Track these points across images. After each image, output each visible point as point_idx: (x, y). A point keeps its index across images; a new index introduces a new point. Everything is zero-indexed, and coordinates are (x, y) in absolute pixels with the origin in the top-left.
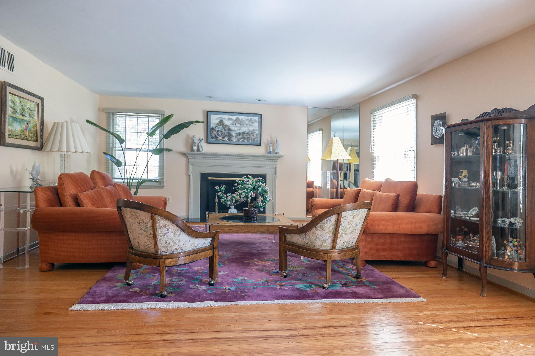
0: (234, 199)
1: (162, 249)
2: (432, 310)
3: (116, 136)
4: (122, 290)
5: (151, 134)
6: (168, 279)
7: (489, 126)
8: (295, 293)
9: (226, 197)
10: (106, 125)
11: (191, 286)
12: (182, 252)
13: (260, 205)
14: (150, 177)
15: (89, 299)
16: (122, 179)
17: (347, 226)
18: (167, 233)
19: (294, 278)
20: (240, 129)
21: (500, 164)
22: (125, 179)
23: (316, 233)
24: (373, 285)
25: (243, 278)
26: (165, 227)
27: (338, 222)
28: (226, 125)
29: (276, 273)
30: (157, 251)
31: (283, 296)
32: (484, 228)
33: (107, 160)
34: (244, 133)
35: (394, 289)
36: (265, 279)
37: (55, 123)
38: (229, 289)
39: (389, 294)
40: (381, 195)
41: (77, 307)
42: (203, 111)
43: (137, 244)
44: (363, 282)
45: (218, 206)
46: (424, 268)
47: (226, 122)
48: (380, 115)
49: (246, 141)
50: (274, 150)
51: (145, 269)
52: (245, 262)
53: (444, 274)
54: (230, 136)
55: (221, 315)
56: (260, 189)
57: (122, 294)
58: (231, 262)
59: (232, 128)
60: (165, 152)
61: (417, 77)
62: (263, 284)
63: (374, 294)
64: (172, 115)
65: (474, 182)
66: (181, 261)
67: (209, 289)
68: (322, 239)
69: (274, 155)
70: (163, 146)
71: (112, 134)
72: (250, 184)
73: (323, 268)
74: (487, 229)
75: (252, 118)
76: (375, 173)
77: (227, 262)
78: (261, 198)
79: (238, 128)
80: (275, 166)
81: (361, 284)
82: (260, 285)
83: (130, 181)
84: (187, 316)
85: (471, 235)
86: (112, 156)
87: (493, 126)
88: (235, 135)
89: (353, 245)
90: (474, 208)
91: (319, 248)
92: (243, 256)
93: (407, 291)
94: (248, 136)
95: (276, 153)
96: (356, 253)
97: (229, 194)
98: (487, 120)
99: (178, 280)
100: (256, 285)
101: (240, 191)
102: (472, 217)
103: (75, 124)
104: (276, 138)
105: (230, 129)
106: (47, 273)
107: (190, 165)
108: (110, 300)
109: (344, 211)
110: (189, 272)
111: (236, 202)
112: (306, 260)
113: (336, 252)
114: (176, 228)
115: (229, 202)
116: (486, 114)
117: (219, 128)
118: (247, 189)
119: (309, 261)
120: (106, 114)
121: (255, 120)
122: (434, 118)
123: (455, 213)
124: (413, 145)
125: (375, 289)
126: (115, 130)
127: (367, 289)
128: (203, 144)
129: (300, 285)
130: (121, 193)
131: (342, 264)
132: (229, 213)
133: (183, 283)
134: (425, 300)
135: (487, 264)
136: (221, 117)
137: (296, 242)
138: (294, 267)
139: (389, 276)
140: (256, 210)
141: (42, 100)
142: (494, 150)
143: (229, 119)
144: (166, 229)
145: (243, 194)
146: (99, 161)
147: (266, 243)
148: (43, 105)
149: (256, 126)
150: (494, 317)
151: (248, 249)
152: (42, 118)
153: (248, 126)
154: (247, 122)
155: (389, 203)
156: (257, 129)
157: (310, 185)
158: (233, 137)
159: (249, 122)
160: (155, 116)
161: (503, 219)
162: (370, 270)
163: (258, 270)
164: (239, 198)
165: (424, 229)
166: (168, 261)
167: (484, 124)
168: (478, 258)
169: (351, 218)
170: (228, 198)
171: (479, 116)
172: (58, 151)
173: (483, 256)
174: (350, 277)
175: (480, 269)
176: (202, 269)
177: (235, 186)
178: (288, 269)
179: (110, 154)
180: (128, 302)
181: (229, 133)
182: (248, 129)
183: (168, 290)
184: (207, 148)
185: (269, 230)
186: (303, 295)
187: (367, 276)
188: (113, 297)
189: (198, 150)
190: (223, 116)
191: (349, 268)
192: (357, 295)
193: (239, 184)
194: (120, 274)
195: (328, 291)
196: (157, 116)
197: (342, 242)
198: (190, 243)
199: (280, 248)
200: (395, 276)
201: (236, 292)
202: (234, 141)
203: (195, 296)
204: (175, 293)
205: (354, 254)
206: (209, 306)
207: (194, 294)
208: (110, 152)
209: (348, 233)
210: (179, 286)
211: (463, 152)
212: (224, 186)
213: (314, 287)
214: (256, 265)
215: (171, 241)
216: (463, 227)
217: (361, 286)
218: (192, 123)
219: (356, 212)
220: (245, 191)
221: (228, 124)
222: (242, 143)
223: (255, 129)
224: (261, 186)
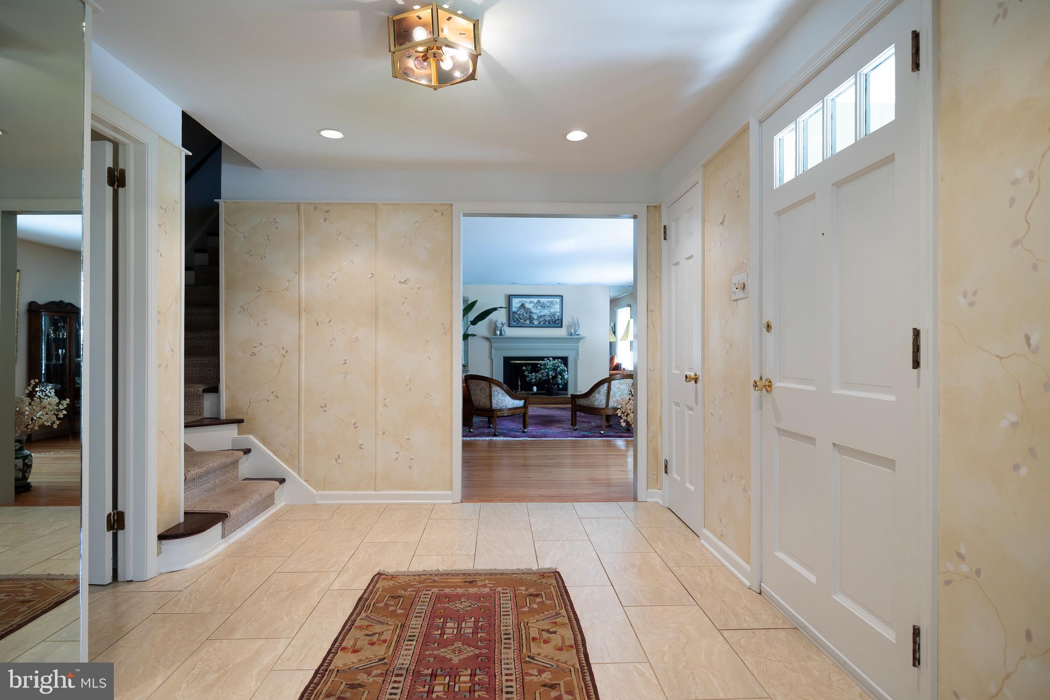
0: (537, 377)
1: (494, 406)
4: (469, 433)
8: (580, 435)
9: (531, 376)
11: (511, 433)
12: (506, 408)
13: (559, 383)
18: (498, 395)
19: (582, 431)
20: (542, 311)
23: (595, 397)
25: (546, 430)
26: (497, 391)
29: (570, 429)
30: (491, 407)
31: (572, 437)
34: (546, 315)
36: (560, 430)
38: (536, 434)
42: (505, 295)
43: (478, 403)
47: (528, 305)
49: (547, 323)
50: (575, 332)
52: (547, 424)
54: (531, 319)
56: (559, 369)
57: (470, 435)
58: (537, 424)
59: (534, 310)
62: (559, 433)
64: (477, 301)
66: (506, 413)
67: (523, 434)
68: (599, 400)
69: (575, 336)
72: (551, 365)
75: (553, 299)
77: (533, 424)
78: (560, 377)
79: (539, 311)
80: (577, 347)
82: (557, 433)
88: (537, 317)
91: (598, 407)
94: (550, 318)
95: (578, 335)
100: (554, 433)
101: (543, 371)
104: (577, 319)
105: (531, 312)
107: (493, 349)
108: (465, 436)
109: (613, 380)
113: (609, 409)
114: (503, 392)
117: (520, 312)
118: (548, 369)
121: (556, 301)
128: (506, 328)
129: (585, 433)
133: (506, 432)
136: (522, 301)
137: (582, 404)
138: (583, 427)
140: (556, 387)
143: (530, 302)
144: (497, 393)
145: (545, 373)
147: (564, 416)
149: (557, 308)
151: (550, 419)
153: (549, 308)
154: (548, 304)
156: (559, 310)
158: (534, 319)
159: (550, 304)
163: (557, 427)
164: (542, 377)
166: (499, 413)
169: (618, 386)
170: (533, 376)
176: (516, 428)
177: (539, 367)
178: (578, 424)
181: (530, 316)
182: (550, 312)
183: (499, 431)
184: (510, 332)
185: (566, 400)
186: (584, 436)
189: (501, 334)
190: (524, 300)
193: (541, 365)
195: (603, 435)
197: (612, 402)
198: (511, 403)
199: (572, 410)
201: (541, 435)
202: (536, 323)
204: (502, 435)
207: (515, 435)
209: (617, 396)
212: (530, 367)
213: (594, 433)
215: (500, 401)
218: (495, 309)
219: (622, 381)
220: (547, 370)
221: (529, 307)
222: (544, 325)
223: (556, 311)
224: (560, 366)
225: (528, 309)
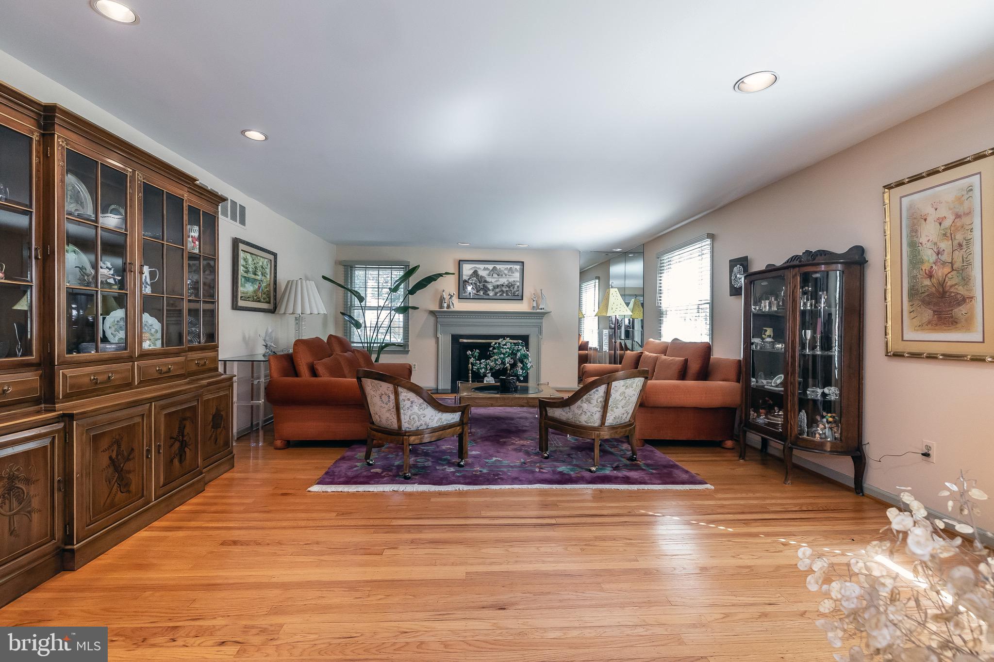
0: (488, 366)
1: (405, 426)
2: (720, 499)
3: (355, 293)
4: (363, 470)
5: (395, 290)
6: (413, 459)
7: (796, 275)
8: (557, 477)
9: (479, 364)
10: (343, 281)
11: (438, 468)
12: (427, 429)
13: (519, 373)
14: (393, 340)
15: (327, 480)
16: (362, 343)
17: (619, 398)
18: (411, 407)
19: (557, 460)
20: (498, 280)
21: (810, 318)
22: (365, 343)
23: (581, 407)
24: (652, 469)
25: (497, 459)
26: (409, 399)
27: (607, 394)
28: (481, 276)
29: (536, 454)
30: (400, 427)
31: (543, 480)
32: (789, 400)
33: (345, 321)
34: (503, 285)
35: (676, 474)
36: (522, 460)
37: (288, 282)
38: (481, 471)
39: (668, 480)
40: (665, 360)
41: (316, 488)
42: (455, 260)
43: (379, 420)
44: (638, 465)
45: (471, 374)
46: (719, 449)
47: (482, 273)
48: (669, 260)
49: (505, 295)
50: (538, 305)
51: (388, 448)
52: (501, 440)
53: (742, 456)
54: (485, 289)
55: (470, 499)
56: (519, 354)
57: (362, 475)
58: (485, 440)
59: (489, 279)
60: (410, 311)
61: (712, 212)
62: (519, 467)
63: (651, 480)
64: (419, 266)
65: (779, 343)
66: (427, 438)
67: (458, 471)
68: (589, 414)
69: (538, 311)
70: (408, 303)
71: (351, 291)
72: (508, 348)
73: (590, 448)
74: (792, 402)
75: (512, 266)
76: (662, 332)
77: (479, 440)
78: (520, 365)
79: (495, 280)
80: (539, 324)
81: (637, 468)
82: (515, 466)
83: (370, 345)
84: (433, 500)
85: (776, 408)
86: (350, 317)
87: (801, 274)
88: (492, 287)
89: (627, 420)
90: (779, 376)
91: (586, 424)
92: (498, 434)
93: (692, 476)
94: (508, 289)
95: (541, 309)
96: (630, 430)
97: (483, 361)
98: (794, 267)
99: (422, 460)
100: (512, 467)
101: (496, 357)
102: (777, 386)
103: (311, 282)
104: (541, 290)
105: (486, 281)
106: (282, 451)
107: (439, 326)
108: (350, 481)
109: (614, 381)
110: (436, 452)
111: (491, 369)
112: (573, 438)
113: (606, 429)
114: (421, 401)
115: (483, 370)
116: (797, 258)
118: (504, 354)
119: (576, 440)
120: (343, 267)
121: (516, 268)
122: (733, 263)
123: (757, 382)
124: (708, 297)
125: (652, 474)
126: (353, 286)
127: (643, 473)
128: (455, 300)
129: (563, 468)
130: (361, 361)
131: (615, 443)
132: (485, 382)
133: (429, 464)
134: (713, 487)
135: (793, 445)
136: (474, 267)
137: (559, 418)
138: (557, 447)
139: (671, 459)
140: (514, 379)
141: (275, 255)
142: (802, 304)
143: (485, 269)
144: (409, 402)
145: (499, 360)
146: (336, 323)
147: (526, 418)
148: (276, 262)
149: (517, 276)
150: (796, 509)
151: (505, 426)
152: (275, 277)
153: (507, 276)
154: (506, 272)
155: (675, 369)
156: (519, 280)
157: (583, 346)
158: (489, 290)
159: (509, 272)
160: (398, 268)
161: (814, 389)
162: (649, 451)
163: (515, 450)
164: (495, 365)
165: (716, 401)
166: (412, 438)
167: (790, 271)
168: (781, 437)
169: (622, 389)
170: (482, 366)
171: (788, 261)
172: (293, 313)
173: (787, 435)
174: (623, 459)
175: (784, 450)
176: (452, 449)
177: (491, 351)
178: (550, 449)
179: (348, 314)
180: (369, 484)
181: (484, 285)
182: (508, 280)
183: (413, 471)
185: (529, 403)
186: (564, 479)
187: (645, 457)
188: (353, 478)
189: (449, 307)
190: (477, 266)
191: (623, 448)
192: (630, 480)
193: (494, 348)
194: (361, 454)
195: (595, 475)
196: (401, 268)
197: (612, 418)
198: (436, 418)
199: (540, 423)
200: (677, 459)
201: (488, 474)
202: (491, 295)
203: (442, 479)
204: (420, 474)
205: (628, 431)
206: (458, 489)
207: (441, 476)
208: (348, 312)
209: (620, 406)
210: (424, 467)
211: (765, 306)
212: (477, 351)
213: (579, 470)
214: (513, 444)
215: (415, 416)
216: (767, 399)
217: (636, 470)
218: (441, 275)
219: (629, 381)
220: (502, 356)
221: (483, 275)
222: (501, 297)
223: (515, 279)
224: (521, 350)
225: (482, 277)
